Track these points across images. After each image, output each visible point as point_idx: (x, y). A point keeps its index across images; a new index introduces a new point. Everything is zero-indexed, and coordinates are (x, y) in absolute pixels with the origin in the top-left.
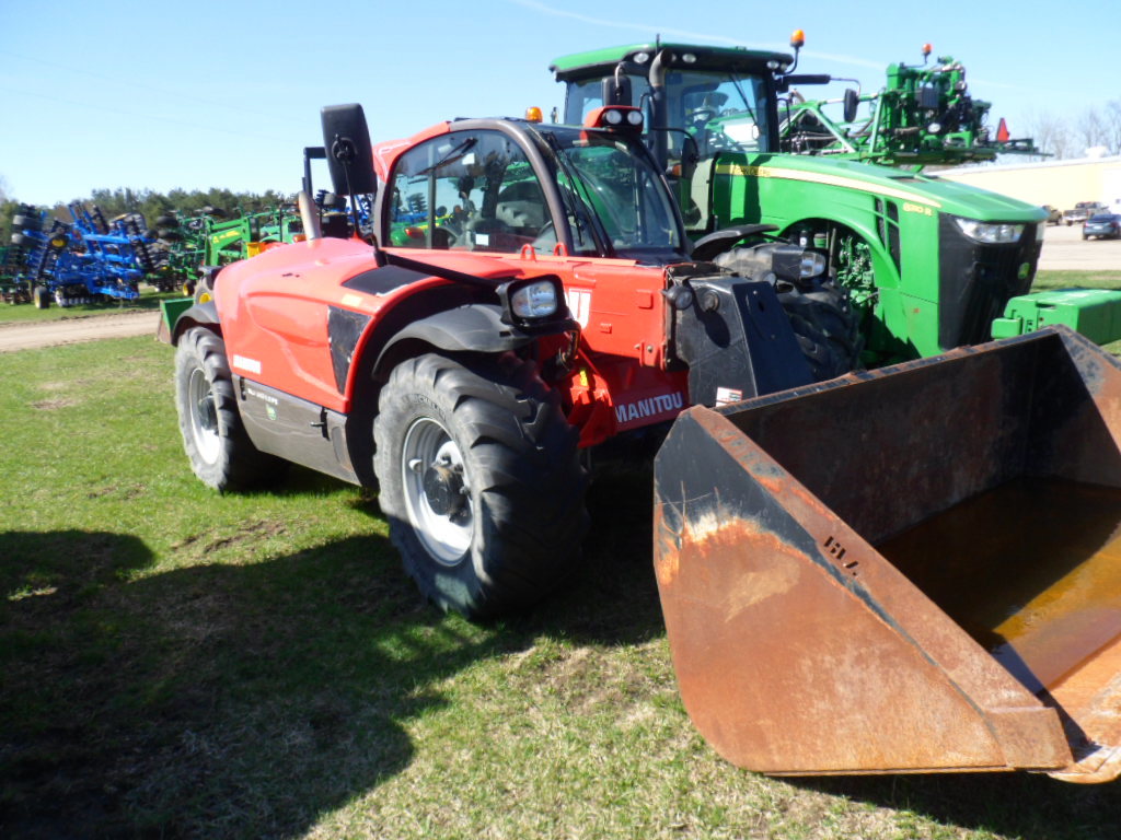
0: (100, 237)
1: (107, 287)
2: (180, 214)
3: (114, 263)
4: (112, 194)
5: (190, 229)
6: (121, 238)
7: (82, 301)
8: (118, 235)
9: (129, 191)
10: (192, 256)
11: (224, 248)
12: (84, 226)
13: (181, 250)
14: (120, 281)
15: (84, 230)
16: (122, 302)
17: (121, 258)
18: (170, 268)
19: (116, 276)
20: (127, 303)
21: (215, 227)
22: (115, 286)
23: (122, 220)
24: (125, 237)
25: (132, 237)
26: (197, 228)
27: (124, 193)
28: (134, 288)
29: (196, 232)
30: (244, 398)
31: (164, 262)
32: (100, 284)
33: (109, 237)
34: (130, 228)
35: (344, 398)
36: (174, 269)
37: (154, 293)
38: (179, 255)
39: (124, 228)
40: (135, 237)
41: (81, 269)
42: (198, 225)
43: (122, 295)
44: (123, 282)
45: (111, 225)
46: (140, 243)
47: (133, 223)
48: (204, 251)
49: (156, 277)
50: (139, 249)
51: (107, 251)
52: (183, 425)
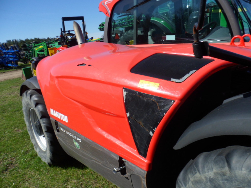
0: (7, 51)
1: (9, 64)
2: (27, 44)
3: (11, 57)
4: (11, 41)
5: (30, 47)
6: (12, 51)
7: (3, 68)
8: (11, 50)
9: (15, 40)
10: (31, 54)
11: (39, 52)
12: (2, 49)
13: (28, 53)
14: (12, 62)
15: (3, 50)
16: (14, 68)
17: (12, 56)
18: (25, 58)
19: (12, 61)
20: (15, 68)
21: (36, 45)
22: (12, 64)
23: (12, 46)
24: (13, 51)
25: (15, 51)
26: (31, 47)
27: (14, 40)
28: (17, 64)
29: (31, 48)
30: (58, 131)
31: (24, 56)
32: (8, 63)
33: (9, 51)
34: (14, 48)
35: (146, 161)
36: (27, 58)
37: (23, 64)
38: (27, 54)
39: (13, 48)
40: (16, 50)
41: (2, 60)
42: (32, 46)
43: (13, 66)
44: (14, 62)
45: (9, 48)
46: (17, 52)
47: (15, 47)
48: (33, 53)
49: (23, 60)
50: (17, 53)
51: (9, 55)
52: (29, 131)
